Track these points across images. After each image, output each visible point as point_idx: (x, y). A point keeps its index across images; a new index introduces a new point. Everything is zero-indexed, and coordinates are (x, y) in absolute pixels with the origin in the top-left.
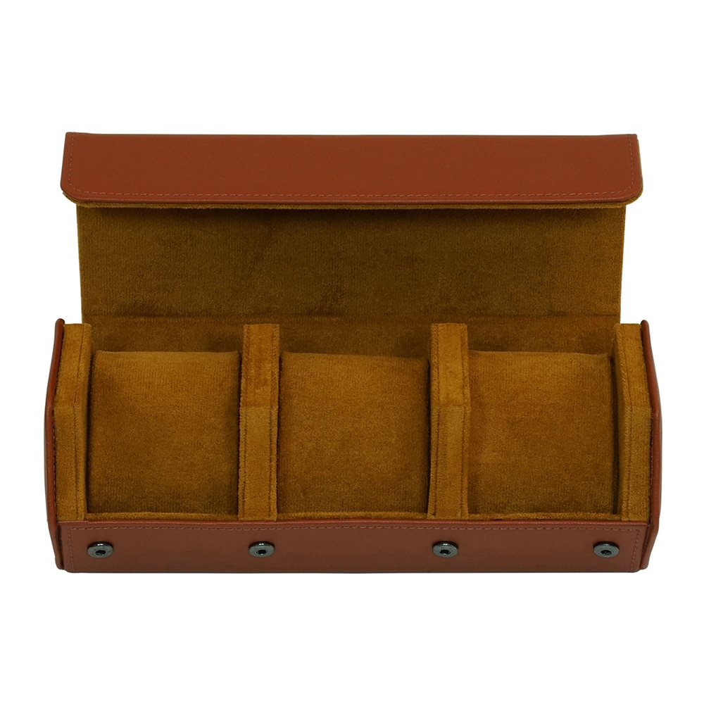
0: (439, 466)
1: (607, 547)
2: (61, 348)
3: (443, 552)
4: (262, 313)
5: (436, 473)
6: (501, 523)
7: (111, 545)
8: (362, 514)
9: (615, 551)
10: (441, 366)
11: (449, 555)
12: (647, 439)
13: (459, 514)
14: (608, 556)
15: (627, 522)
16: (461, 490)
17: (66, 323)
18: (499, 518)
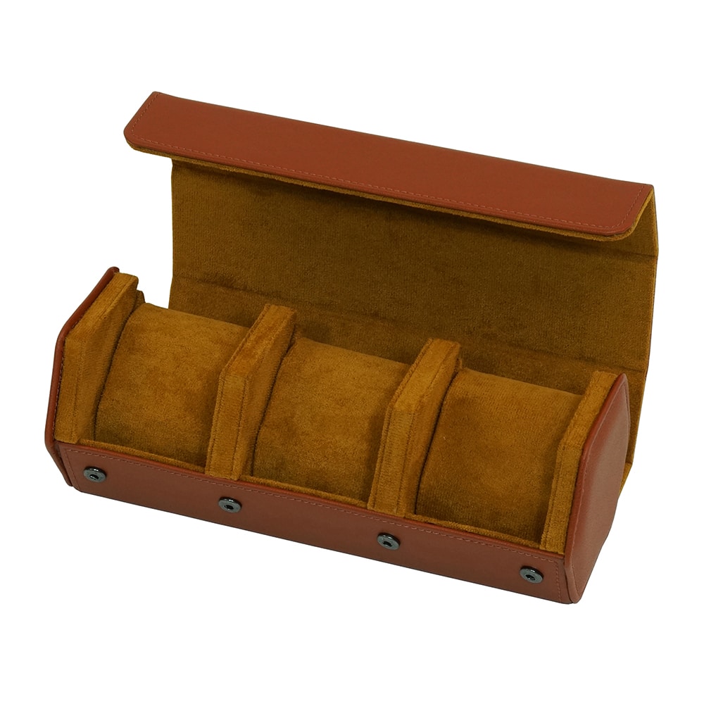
0: (384, 462)
1: (532, 572)
2: (101, 291)
3: (385, 543)
4: (325, 305)
5: (380, 468)
6: (433, 527)
7: (105, 474)
8: (314, 491)
9: (538, 578)
10: (414, 374)
11: (390, 548)
12: (573, 478)
13: (395, 510)
14: (531, 581)
15: (543, 551)
16: (400, 489)
17: (121, 271)
18: (432, 522)
